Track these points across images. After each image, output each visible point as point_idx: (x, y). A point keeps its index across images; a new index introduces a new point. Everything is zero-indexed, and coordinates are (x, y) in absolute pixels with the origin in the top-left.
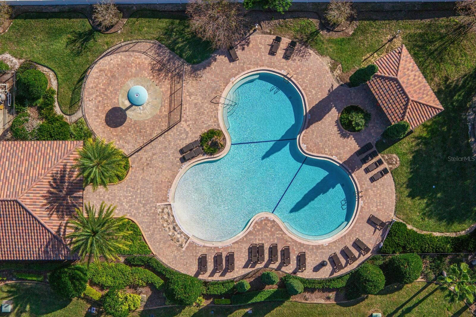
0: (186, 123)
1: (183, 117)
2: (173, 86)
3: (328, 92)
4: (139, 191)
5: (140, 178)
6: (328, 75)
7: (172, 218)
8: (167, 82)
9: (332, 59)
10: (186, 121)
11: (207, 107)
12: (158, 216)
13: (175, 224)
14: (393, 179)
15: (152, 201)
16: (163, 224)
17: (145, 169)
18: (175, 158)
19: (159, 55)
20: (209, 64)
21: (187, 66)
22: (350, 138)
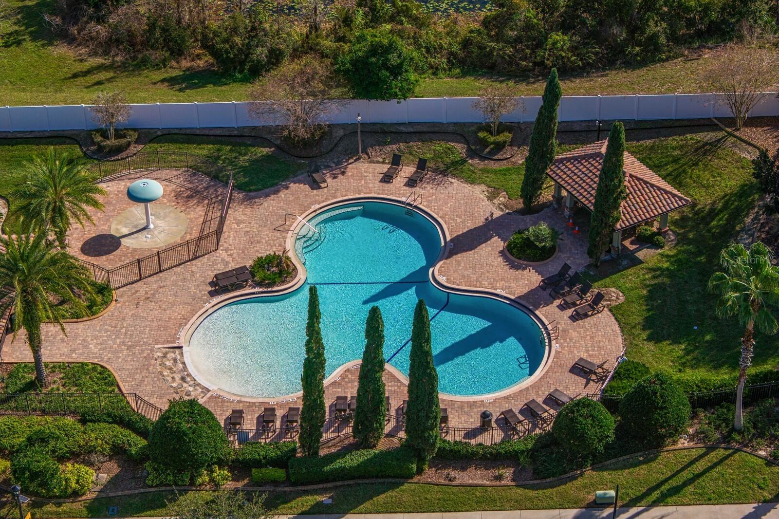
0: (226, 252)
1: (222, 245)
2: (210, 213)
3: (484, 220)
4: (123, 330)
5: (130, 314)
6: (483, 203)
7: (181, 366)
8: (199, 209)
9: (489, 186)
10: (227, 250)
11: (267, 235)
12: (153, 362)
13: (186, 373)
14: (616, 319)
15: (145, 343)
16: (161, 373)
17: (141, 303)
18: (200, 292)
19: (191, 182)
20: (276, 192)
21: (238, 193)
22: (528, 270)
